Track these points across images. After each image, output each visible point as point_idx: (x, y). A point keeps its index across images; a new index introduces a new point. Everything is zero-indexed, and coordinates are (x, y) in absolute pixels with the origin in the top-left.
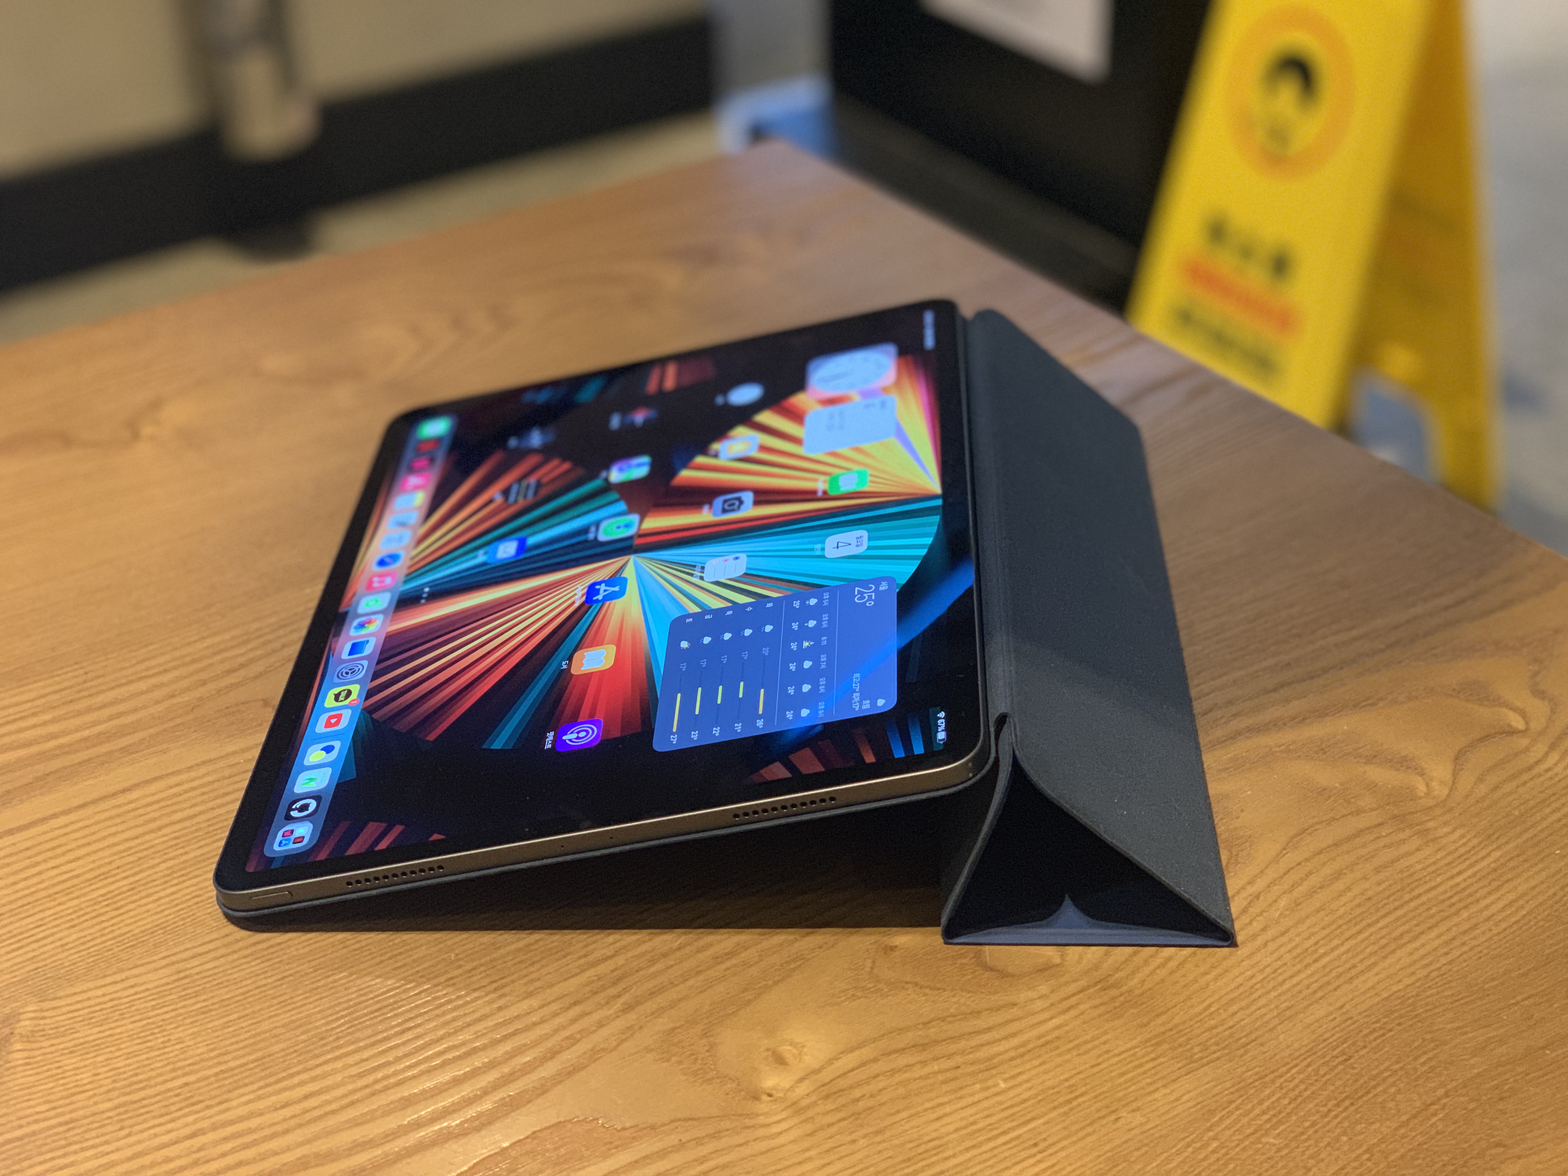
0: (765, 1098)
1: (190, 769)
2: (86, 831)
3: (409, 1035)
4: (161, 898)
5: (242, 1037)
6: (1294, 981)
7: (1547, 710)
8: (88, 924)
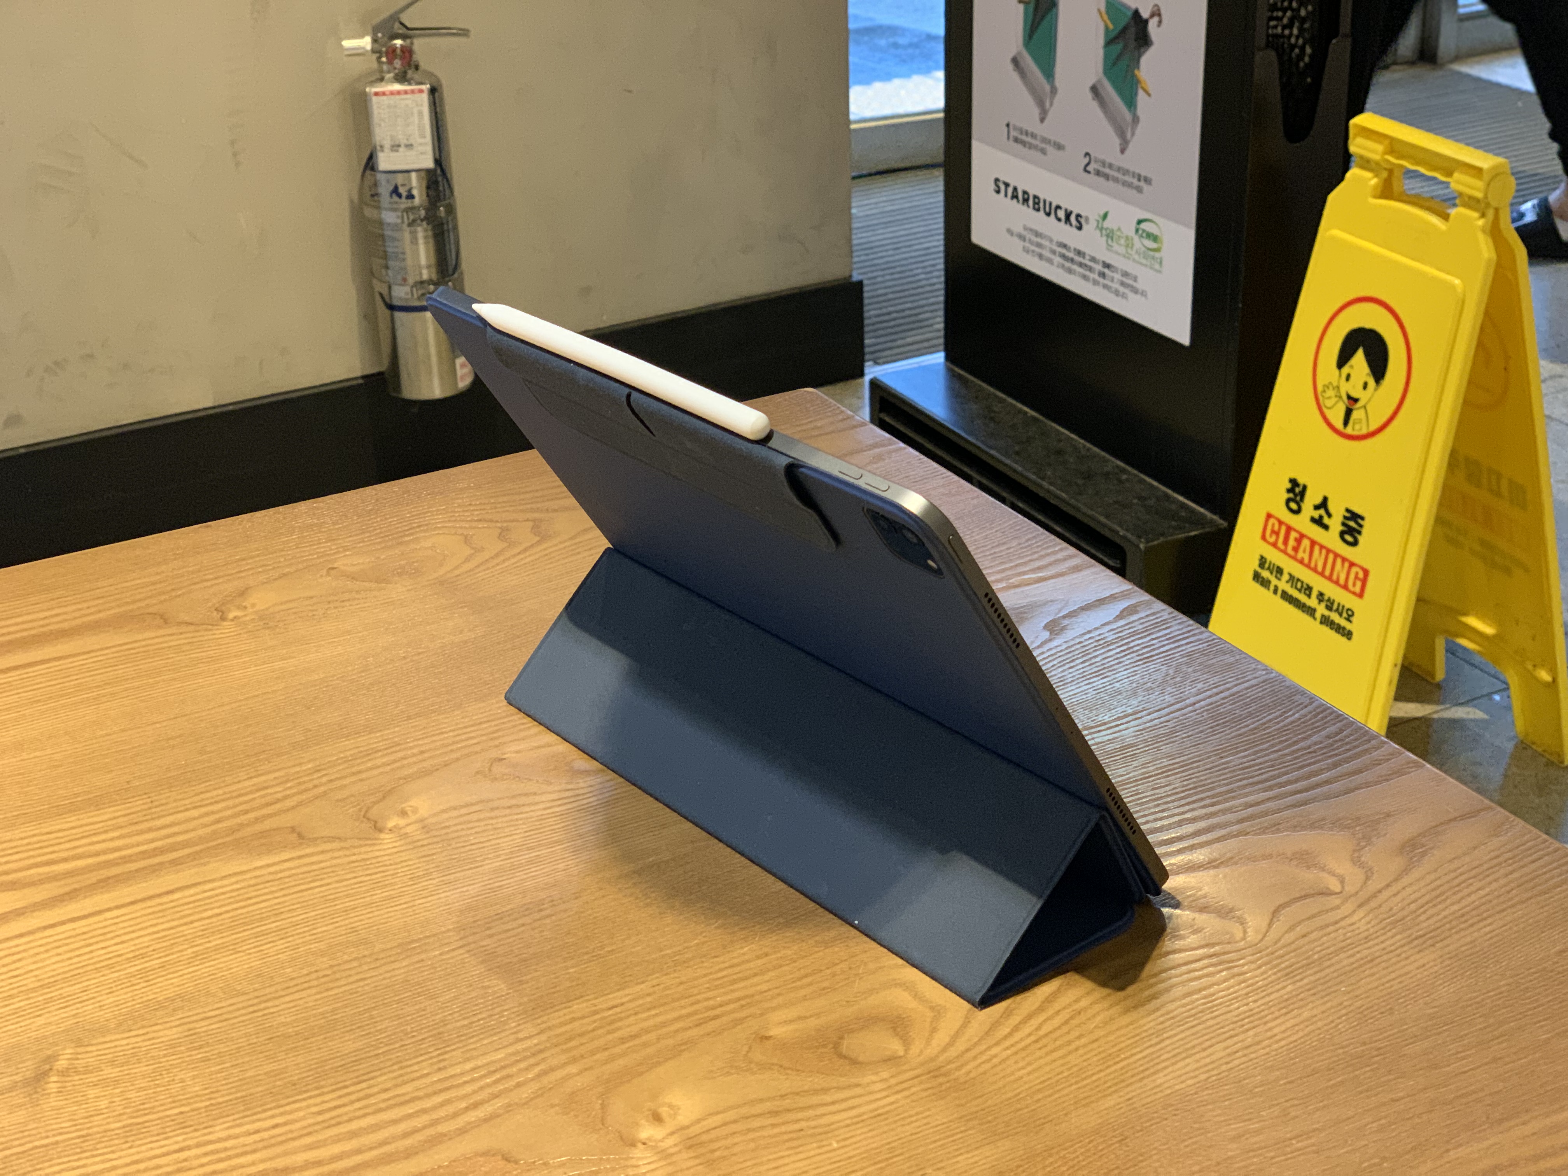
0: (640, 1145)
1: (223, 878)
2: (132, 923)
3: (364, 1085)
4: (184, 974)
5: (230, 1081)
6: (1094, 1078)
7: (1363, 877)
8: (123, 991)
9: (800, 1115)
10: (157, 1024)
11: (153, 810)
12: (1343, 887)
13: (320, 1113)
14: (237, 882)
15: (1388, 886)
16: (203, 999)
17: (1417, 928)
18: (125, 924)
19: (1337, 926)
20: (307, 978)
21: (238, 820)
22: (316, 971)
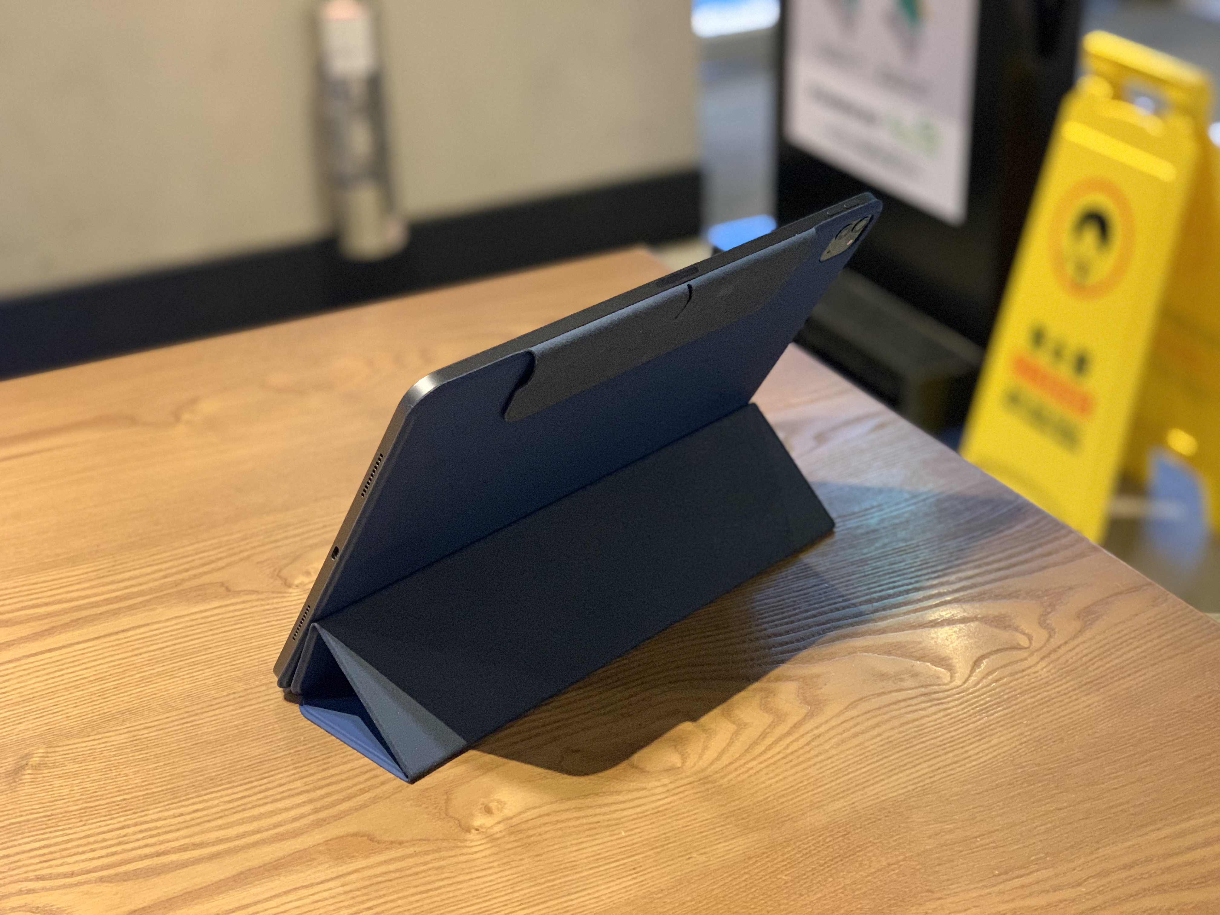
0: (473, 831)
1: (167, 620)
2: (96, 653)
3: (265, 781)
4: (133, 694)
5: (163, 776)
6: (827, 786)
7: (1047, 636)
8: (86, 706)
9: (598, 811)
10: (110, 732)
11: (115, 568)
12: (1031, 643)
13: (230, 802)
14: (176, 624)
15: (1066, 643)
16: (146, 713)
17: (1086, 676)
18: (90, 655)
19: (1025, 673)
20: (227, 698)
21: (180, 577)
22: (234, 693)
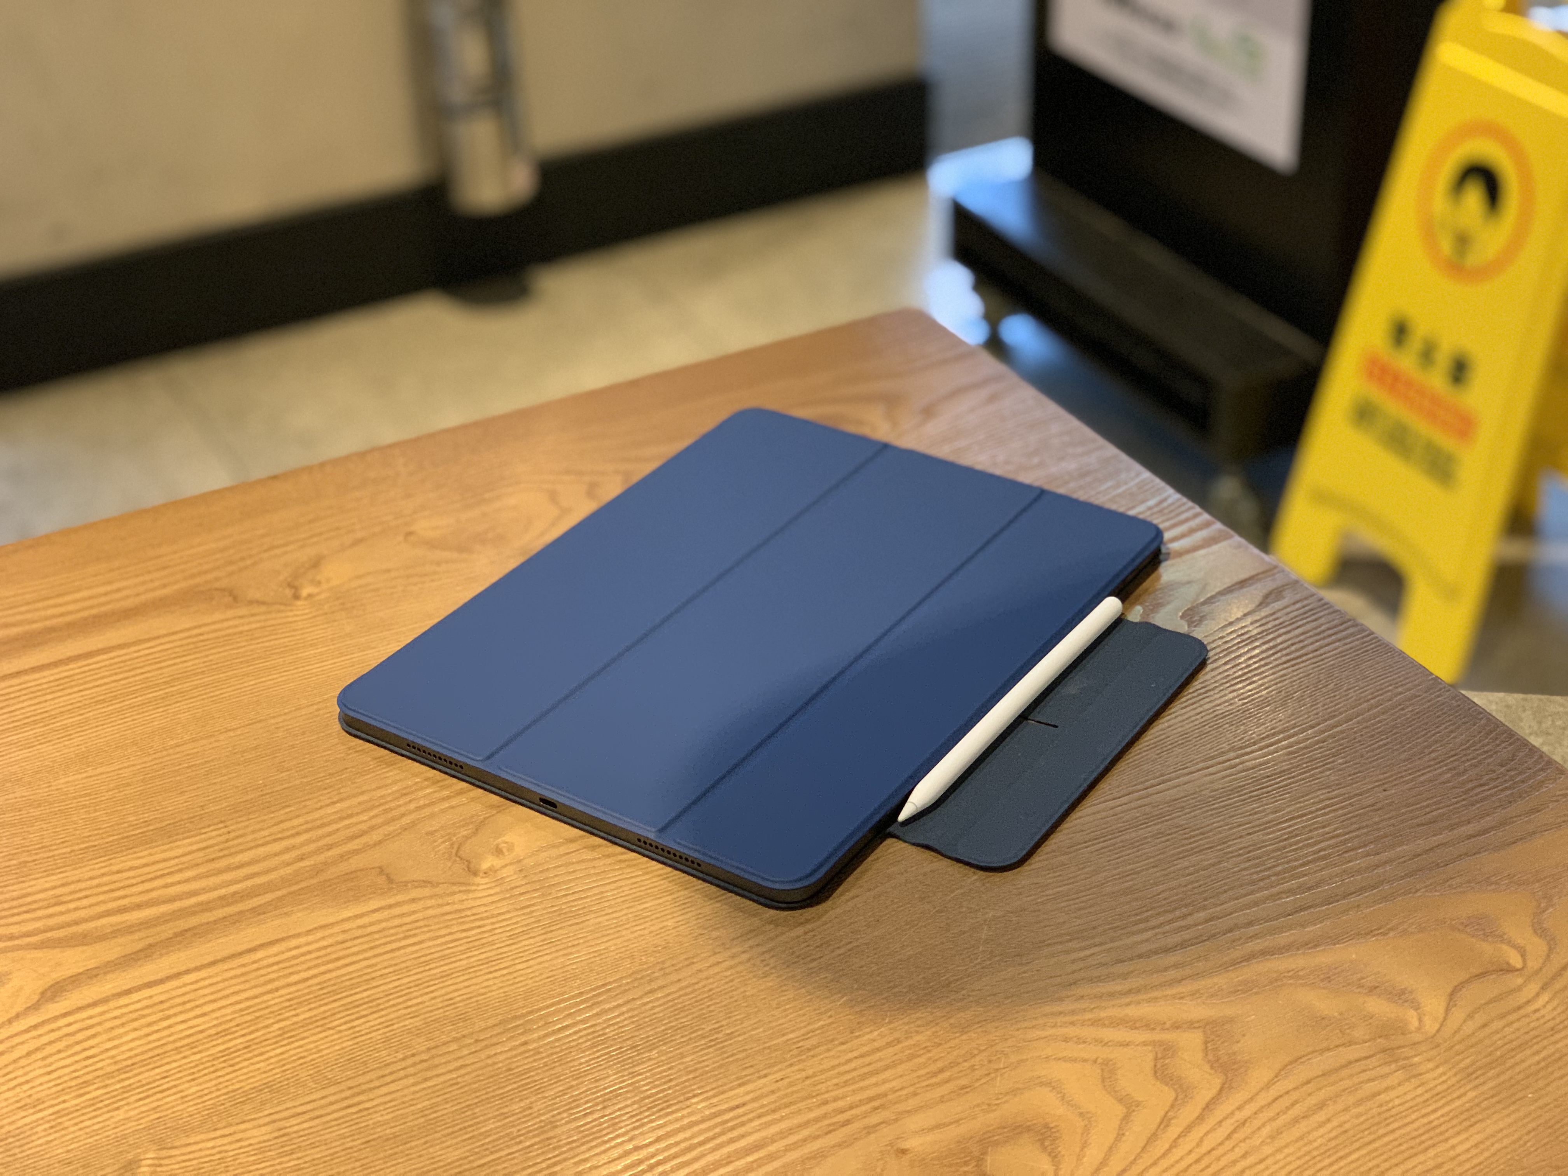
1: (309, 932)
2: (213, 989)
4: (271, 1057)
7: (1545, 948)
8: (206, 1078)
10: (244, 1122)
11: (231, 843)
12: (1524, 961)
14: (323, 938)
16: (292, 1090)
18: (206, 991)
19: (1521, 1013)
20: (404, 1064)
21: (321, 858)
22: (413, 1055)
